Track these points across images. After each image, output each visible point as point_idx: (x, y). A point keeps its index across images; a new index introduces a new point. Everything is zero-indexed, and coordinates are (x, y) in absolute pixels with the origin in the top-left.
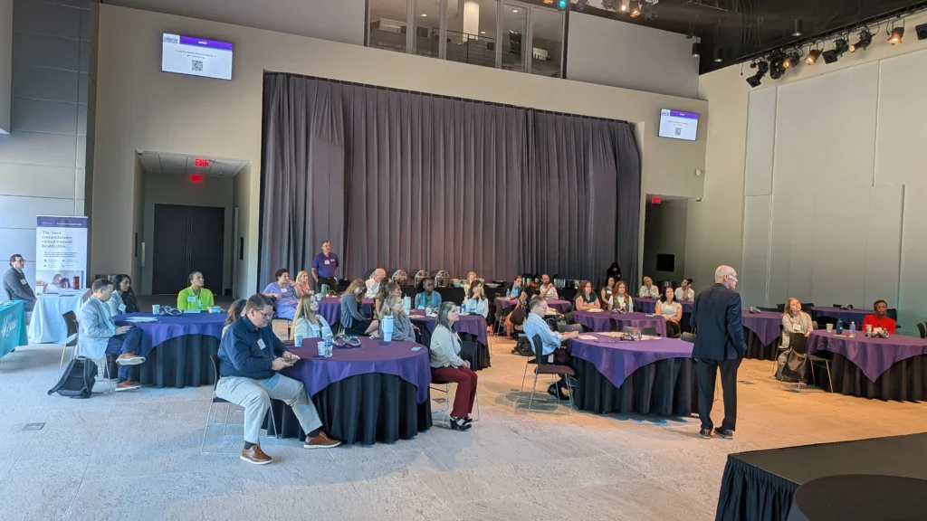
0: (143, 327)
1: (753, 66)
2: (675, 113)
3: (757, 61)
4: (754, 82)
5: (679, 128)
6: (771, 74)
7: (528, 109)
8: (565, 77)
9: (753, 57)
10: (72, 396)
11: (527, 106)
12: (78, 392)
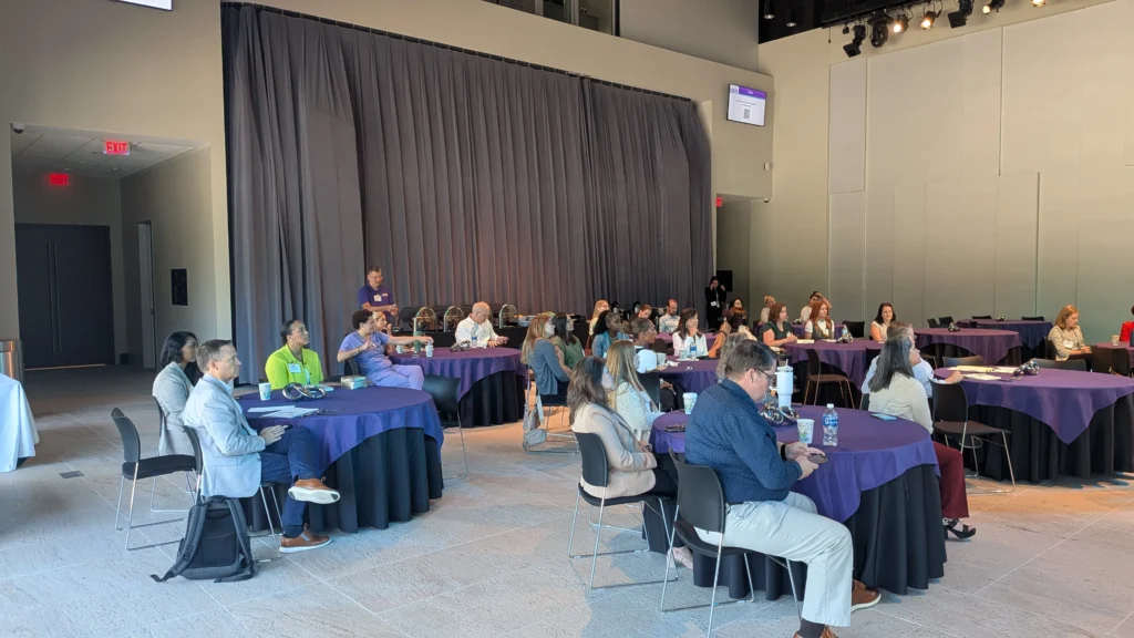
0: (311, 424)
1: (846, 31)
2: (743, 91)
3: (851, 26)
4: (852, 50)
5: (748, 109)
6: (873, 41)
7: (582, 78)
8: (618, 34)
9: (846, 20)
10: (220, 579)
11: (582, 73)
12: (231, 568)
